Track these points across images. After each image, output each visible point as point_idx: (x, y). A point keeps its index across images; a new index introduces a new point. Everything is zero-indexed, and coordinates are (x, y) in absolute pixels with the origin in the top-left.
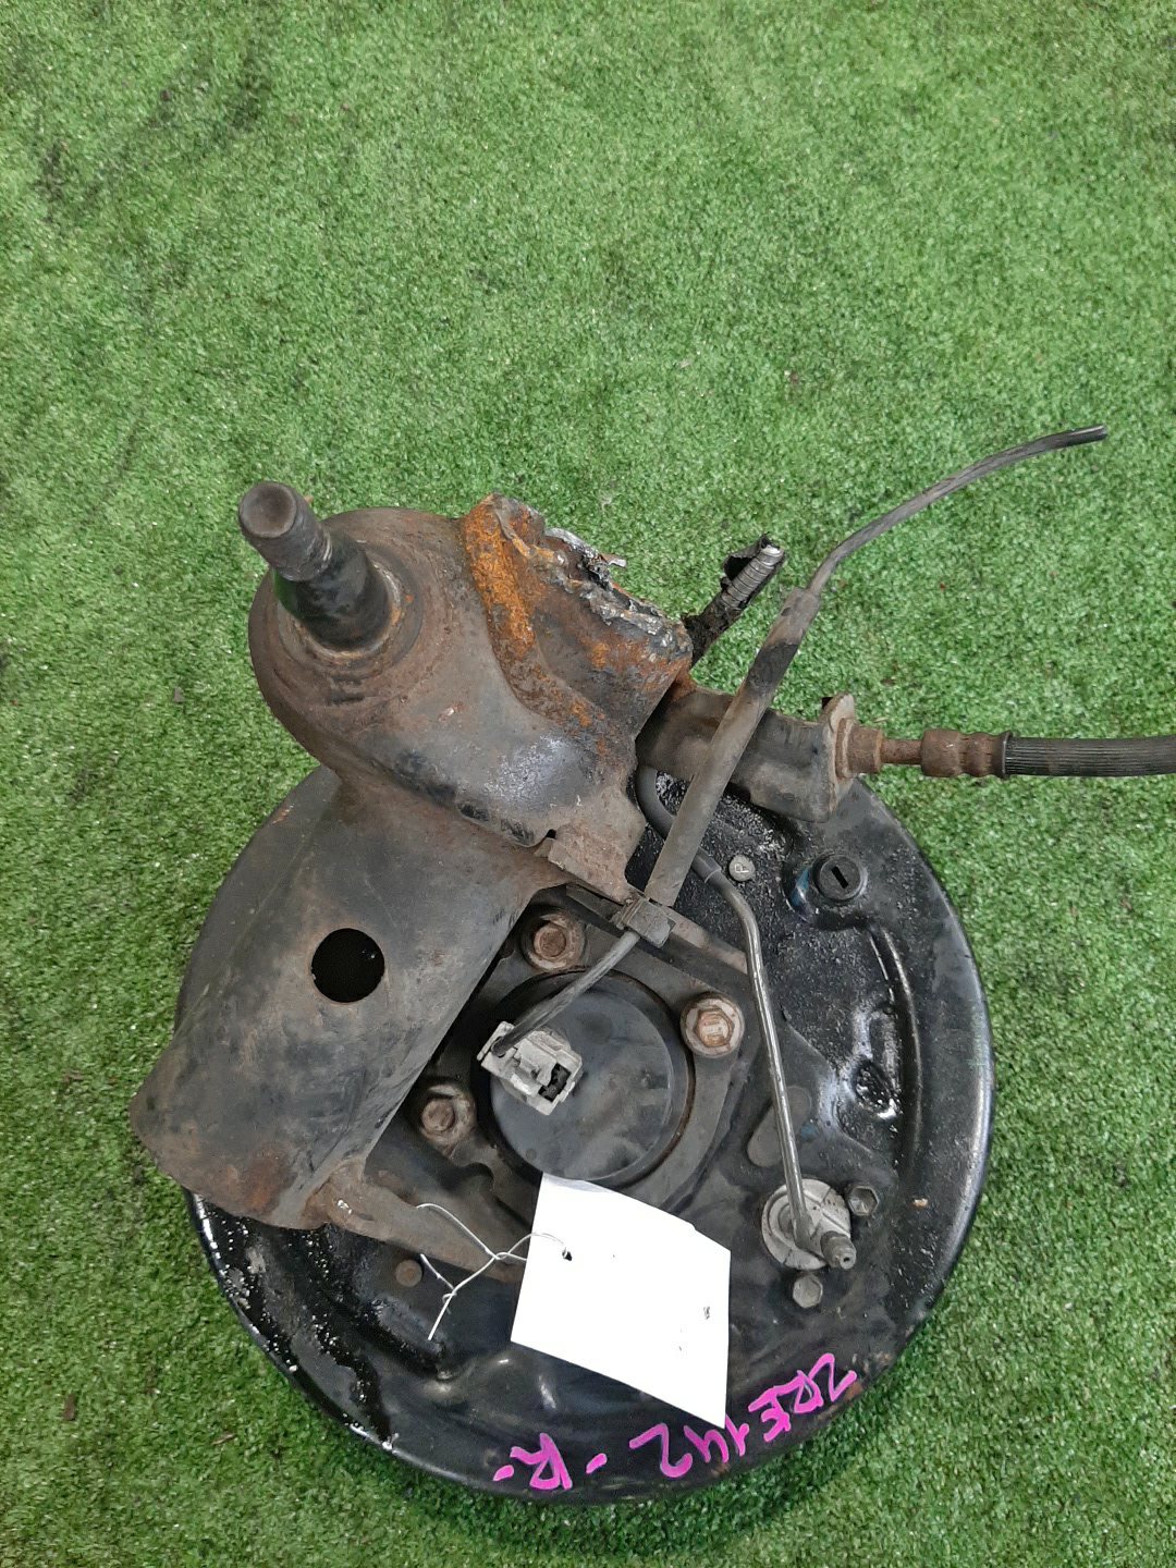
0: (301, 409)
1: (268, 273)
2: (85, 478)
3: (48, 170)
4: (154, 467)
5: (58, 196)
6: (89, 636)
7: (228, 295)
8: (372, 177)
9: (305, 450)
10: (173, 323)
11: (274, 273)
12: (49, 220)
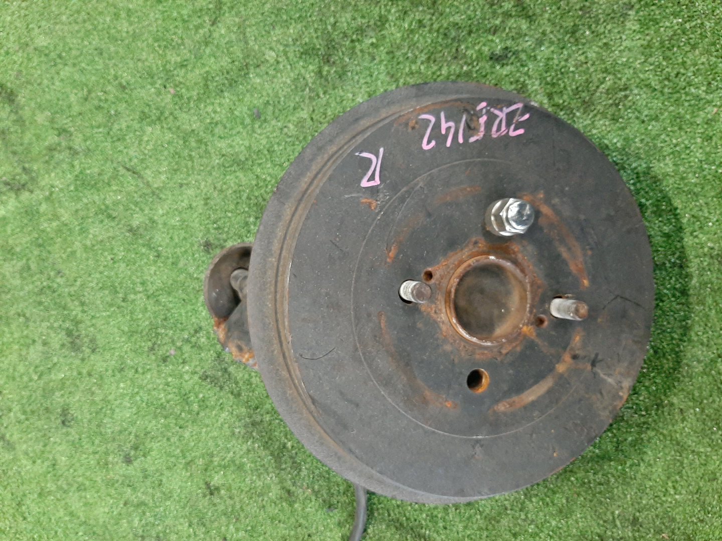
0: (135, 88)
1: (76, 94)
2: (139, 193)
3: (12, 189)
4: (142, 161)
5: (24, 185)
6: (206, 204)
7: (80, 114)
8: (49, 41)
9: (153, 90)
10: (85, 141)
11: (76, 92)
12: (32, 192)
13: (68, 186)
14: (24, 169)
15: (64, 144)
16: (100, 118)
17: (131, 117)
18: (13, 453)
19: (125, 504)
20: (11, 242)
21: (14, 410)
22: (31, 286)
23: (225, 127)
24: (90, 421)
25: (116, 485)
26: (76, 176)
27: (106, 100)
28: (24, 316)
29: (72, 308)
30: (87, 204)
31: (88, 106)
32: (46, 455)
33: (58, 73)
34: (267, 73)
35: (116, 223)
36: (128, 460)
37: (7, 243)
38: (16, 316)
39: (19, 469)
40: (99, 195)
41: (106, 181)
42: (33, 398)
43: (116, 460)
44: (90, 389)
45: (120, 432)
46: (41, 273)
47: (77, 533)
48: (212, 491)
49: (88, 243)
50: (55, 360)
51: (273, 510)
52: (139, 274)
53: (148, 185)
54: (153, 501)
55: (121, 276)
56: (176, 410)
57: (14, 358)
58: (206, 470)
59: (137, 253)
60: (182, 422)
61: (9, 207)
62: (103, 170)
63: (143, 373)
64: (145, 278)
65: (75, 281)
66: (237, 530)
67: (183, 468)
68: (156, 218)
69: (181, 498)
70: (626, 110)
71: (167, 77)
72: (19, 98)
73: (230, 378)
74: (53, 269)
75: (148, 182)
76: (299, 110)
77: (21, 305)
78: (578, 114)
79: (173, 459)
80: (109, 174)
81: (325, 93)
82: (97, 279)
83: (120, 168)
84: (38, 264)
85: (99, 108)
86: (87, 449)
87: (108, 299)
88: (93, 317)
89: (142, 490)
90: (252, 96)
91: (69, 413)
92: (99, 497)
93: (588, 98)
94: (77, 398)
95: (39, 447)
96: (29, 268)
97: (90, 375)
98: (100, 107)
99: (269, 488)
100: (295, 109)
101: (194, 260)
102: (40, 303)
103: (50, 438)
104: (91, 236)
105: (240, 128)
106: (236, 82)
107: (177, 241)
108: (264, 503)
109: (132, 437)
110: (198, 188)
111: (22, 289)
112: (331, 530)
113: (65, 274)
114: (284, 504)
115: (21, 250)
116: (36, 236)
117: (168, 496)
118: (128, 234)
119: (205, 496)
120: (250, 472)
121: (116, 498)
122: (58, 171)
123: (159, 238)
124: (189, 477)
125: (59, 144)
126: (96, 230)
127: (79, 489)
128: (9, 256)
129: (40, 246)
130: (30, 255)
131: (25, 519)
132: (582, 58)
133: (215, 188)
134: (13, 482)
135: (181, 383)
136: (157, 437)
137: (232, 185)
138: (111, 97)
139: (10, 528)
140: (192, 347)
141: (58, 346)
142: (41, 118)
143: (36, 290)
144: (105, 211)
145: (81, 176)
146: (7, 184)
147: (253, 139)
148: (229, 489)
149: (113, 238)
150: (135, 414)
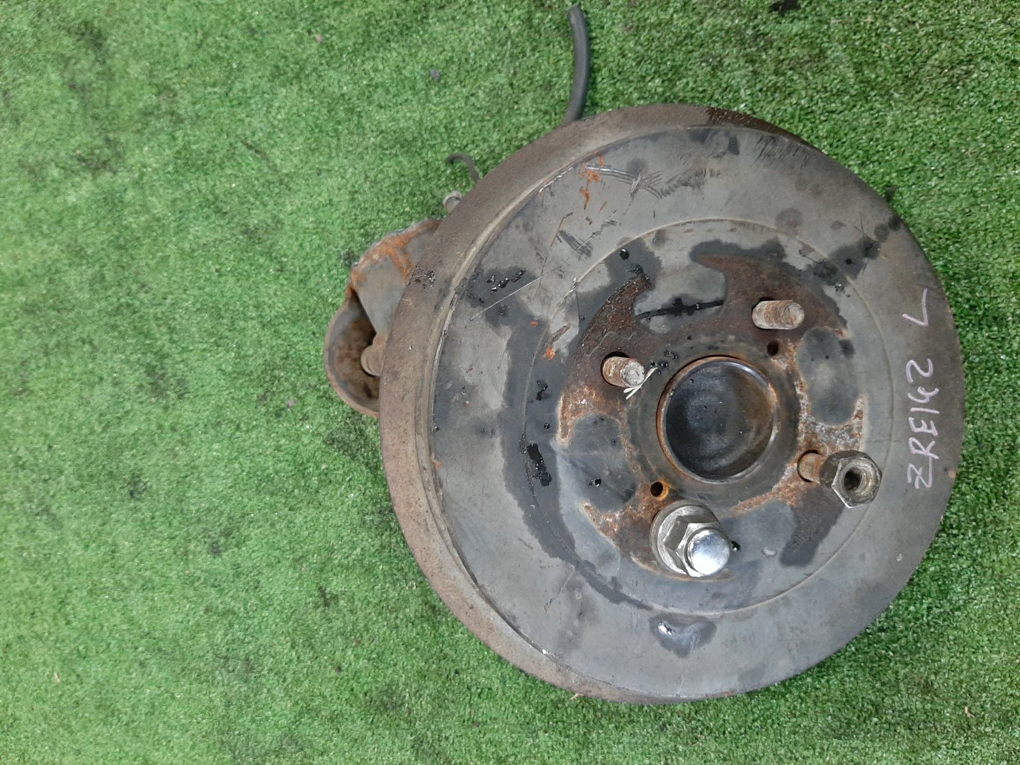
13: (166, 165)
14: (108, 140)
15: (164, 107)
16: (216, 73)
17: (260, 74)
18: (59, 532)
19: (207, 611)
20: (80, 240)
21: (66, 472)
22: (103, 304)
23: (388, 92)
24: (168, 494)
25: (197, 584)
26: (178, 152)
27: (227, 48)
28: (91, 343)
29: (158, 336)
30: (189, 192)
31: (201, 55)
32: (104, 538)
33: (164, 9)
34: (453, 18)
35: (227, 221)
36: (215, 551)
37: (76, 241)
38: (80, 344)
39: (66, 555)
40: (206, 180)
41: (218, 161)
42: (94, 457)
43: (199, 549)
44: (173, 449)
45: (209, 510)
46: (119, 285)
47: (136, 648)
48: (327, 600)
49: (187, 246)
50: (128, 406)
51: (410, 633)
52: (253, 293)
53: (275, 169)
54: (245, 609)
55: (229, 294)
56: (286, 485)
57: (71, 401)
58: (321, 570)
59: (251, 265)
60: (293, 502)
61: (82, 192)
62: (215, 146)
63: (247, 431)
64: (261, 299)
65: (165, 299)
66: (357, 657)
67: (290, 567)
68: (281, 216)
69: (284, 608)
70: (967, 92)
71: (313, 18)
72: (109, 42)
73: (366, 444)
74: (136, 281)
75: (275, 165)
76: (495, 71)
77: (88, 328)
78: (896, 95)
79: (277, 553)
80: (224, 152)
81: (533, 50)
82: (194, 296)
83: (240, 144)
84: (116, 272)
85: (216, 58)
86: (161, 532)
87: (208, 325)
88: (185, 350)
89: (231, 594)
90: (429, 49)
91: (140, 481)
92: (172, 599)
93: (913, 72)
94: (154, 460)
95: (94, 526)
96: (103, 278)
97: (174, 429)
98: (217, 56)
99: (406, 601)
100: (488, 70)
101: (330, 277)
102: (114, 327)
103: (111, 514)
104: (190, 237)
105: (408, 95)
106: (408, 28)
107: (308, 250)
108: (398, 622)
109: (224, 519)
110: (343, 178)
111: (91, 306)
112: (488, 667)
113: (151, 288)
114: (425, 625)
115: (94, 253)
116: (116, 233)
117: (265, 604)
118: (241, 237)
119: (316, 607)
120: (381, 577)
121: (195, 603)
122: (152, 144)
123: (286, 244)
124: (297, 579)
125: (158, 107)
126: (199, 230)
127: (143, 588)
128: (76, 260)
129: (120, 247)
130: (106, 260)
131: (68, 623)
132: (908, 15)
133: (367, 177)
134: (56, 572)
135: (298, 447)
136: (258, 521)
137: (391, 175)
138: (234, 44)
139: (50, 633)
140: (319, 397)
141: (132, 388)
142: (135, 70)
143: (110, 308)
144: (214, 203)
145: (183, 152)
146: (81, 159)
147: (426, 111)
148: (351, 600)
149: (221, 241)
150: (230, 487)
